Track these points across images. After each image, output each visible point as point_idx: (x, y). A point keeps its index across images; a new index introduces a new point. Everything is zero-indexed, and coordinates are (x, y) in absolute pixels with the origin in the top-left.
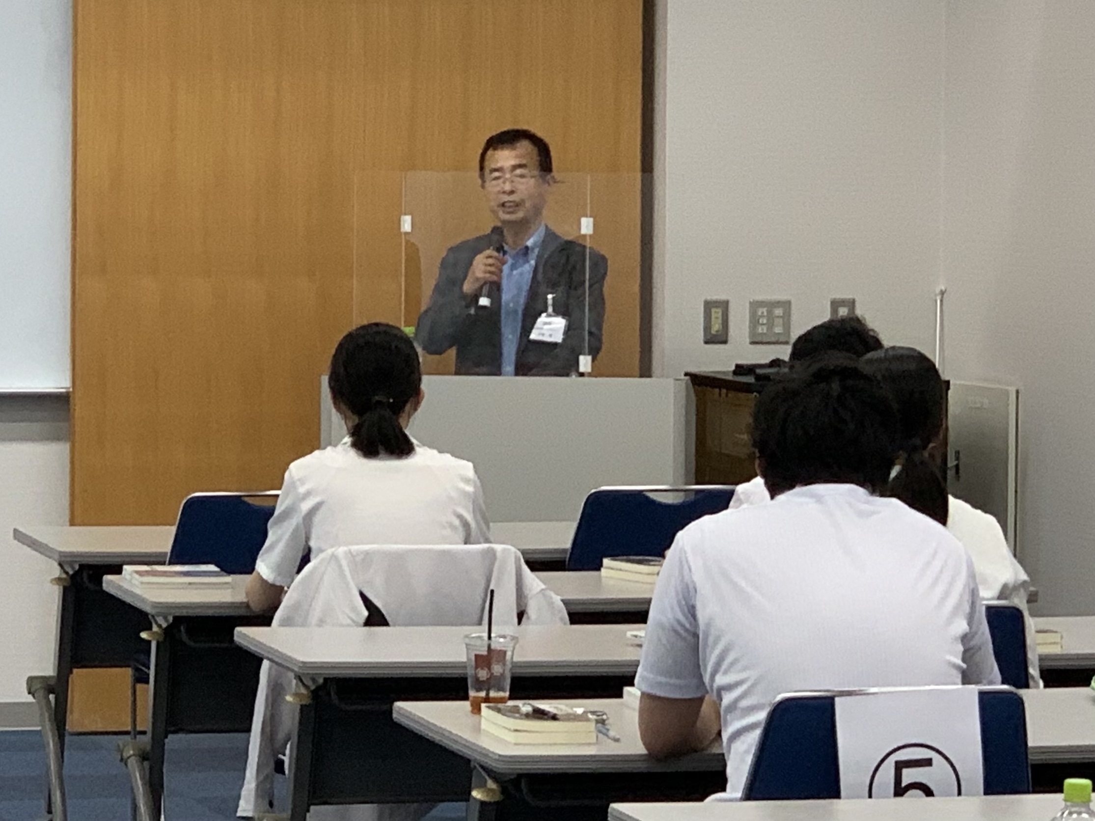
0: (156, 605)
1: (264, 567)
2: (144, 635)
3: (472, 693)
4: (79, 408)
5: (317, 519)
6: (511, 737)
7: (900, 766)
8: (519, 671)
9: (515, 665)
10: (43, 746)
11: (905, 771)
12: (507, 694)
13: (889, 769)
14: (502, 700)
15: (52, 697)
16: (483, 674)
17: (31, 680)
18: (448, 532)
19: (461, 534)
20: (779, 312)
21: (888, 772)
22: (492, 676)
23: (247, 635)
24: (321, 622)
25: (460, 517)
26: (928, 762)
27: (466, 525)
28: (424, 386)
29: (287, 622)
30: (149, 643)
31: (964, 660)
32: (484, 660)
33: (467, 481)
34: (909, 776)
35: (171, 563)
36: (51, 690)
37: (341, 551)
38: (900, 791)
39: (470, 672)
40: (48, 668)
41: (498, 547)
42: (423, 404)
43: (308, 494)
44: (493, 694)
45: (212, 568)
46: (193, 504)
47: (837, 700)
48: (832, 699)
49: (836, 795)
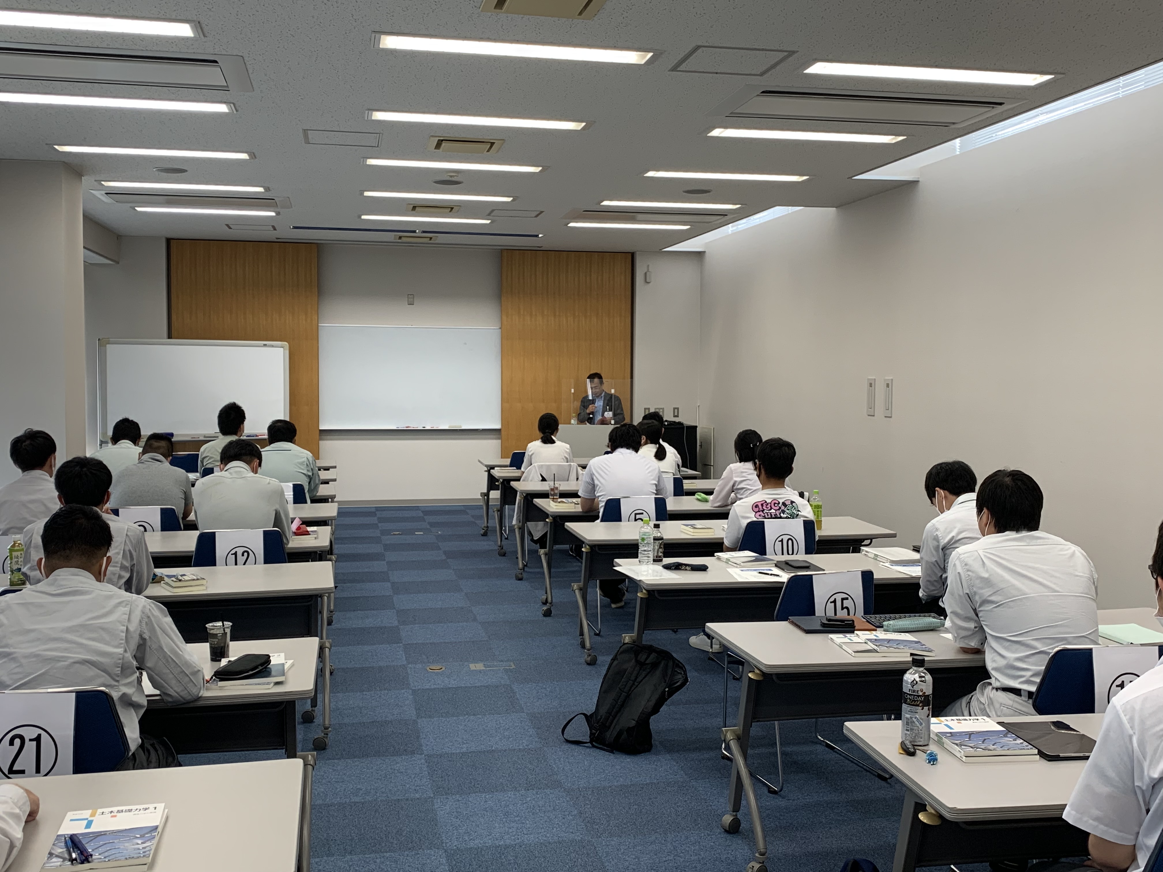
0: (498, 477)
1: (522, 469)
2: (497, 483)
3: (550, 497)
4: (503, 432)
5: (533, 456)
6: (555, 507)
7: (636, 514)
8: (561, 492)
9: (560, 491)
10: (483, 508)
11: (637, 516)
12: (558, 497)
13: (633, 514)
14: (557, 499)
15: (486, 497)
16: (552, 493)
17: (481, 493)
18: (562, 460)
19: (566, 460)
20: (661, 410)
21: (633, 515)
22: (554, 493)
23: (513, 484)
24: (531, 481)
25: (565, 457)
26: (642, 514)
27: (567, 458)
28: (559, 427)
29: (524, 480)
30: (499, 485)
31: (656, 491)
32: (552, 490)
33: (568, 449)
34: (638, 517)
35: (510, 467)
36: (485, 496)
37: (536, 464)
38: (636, 520)
39: (550, 492)
40: (485, 491)
41: (572, 464)
42: (559, 431)
43: (531, 451)
44: (555, 497)
45: (515, 468)
46: (514, 453)
47: (621, 500)
48: (619, 499)
49: (620, 520)
